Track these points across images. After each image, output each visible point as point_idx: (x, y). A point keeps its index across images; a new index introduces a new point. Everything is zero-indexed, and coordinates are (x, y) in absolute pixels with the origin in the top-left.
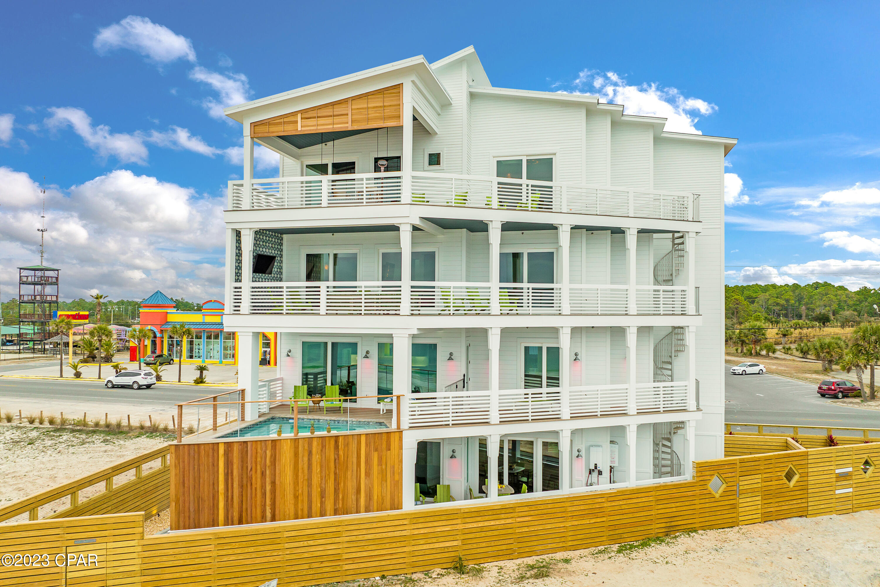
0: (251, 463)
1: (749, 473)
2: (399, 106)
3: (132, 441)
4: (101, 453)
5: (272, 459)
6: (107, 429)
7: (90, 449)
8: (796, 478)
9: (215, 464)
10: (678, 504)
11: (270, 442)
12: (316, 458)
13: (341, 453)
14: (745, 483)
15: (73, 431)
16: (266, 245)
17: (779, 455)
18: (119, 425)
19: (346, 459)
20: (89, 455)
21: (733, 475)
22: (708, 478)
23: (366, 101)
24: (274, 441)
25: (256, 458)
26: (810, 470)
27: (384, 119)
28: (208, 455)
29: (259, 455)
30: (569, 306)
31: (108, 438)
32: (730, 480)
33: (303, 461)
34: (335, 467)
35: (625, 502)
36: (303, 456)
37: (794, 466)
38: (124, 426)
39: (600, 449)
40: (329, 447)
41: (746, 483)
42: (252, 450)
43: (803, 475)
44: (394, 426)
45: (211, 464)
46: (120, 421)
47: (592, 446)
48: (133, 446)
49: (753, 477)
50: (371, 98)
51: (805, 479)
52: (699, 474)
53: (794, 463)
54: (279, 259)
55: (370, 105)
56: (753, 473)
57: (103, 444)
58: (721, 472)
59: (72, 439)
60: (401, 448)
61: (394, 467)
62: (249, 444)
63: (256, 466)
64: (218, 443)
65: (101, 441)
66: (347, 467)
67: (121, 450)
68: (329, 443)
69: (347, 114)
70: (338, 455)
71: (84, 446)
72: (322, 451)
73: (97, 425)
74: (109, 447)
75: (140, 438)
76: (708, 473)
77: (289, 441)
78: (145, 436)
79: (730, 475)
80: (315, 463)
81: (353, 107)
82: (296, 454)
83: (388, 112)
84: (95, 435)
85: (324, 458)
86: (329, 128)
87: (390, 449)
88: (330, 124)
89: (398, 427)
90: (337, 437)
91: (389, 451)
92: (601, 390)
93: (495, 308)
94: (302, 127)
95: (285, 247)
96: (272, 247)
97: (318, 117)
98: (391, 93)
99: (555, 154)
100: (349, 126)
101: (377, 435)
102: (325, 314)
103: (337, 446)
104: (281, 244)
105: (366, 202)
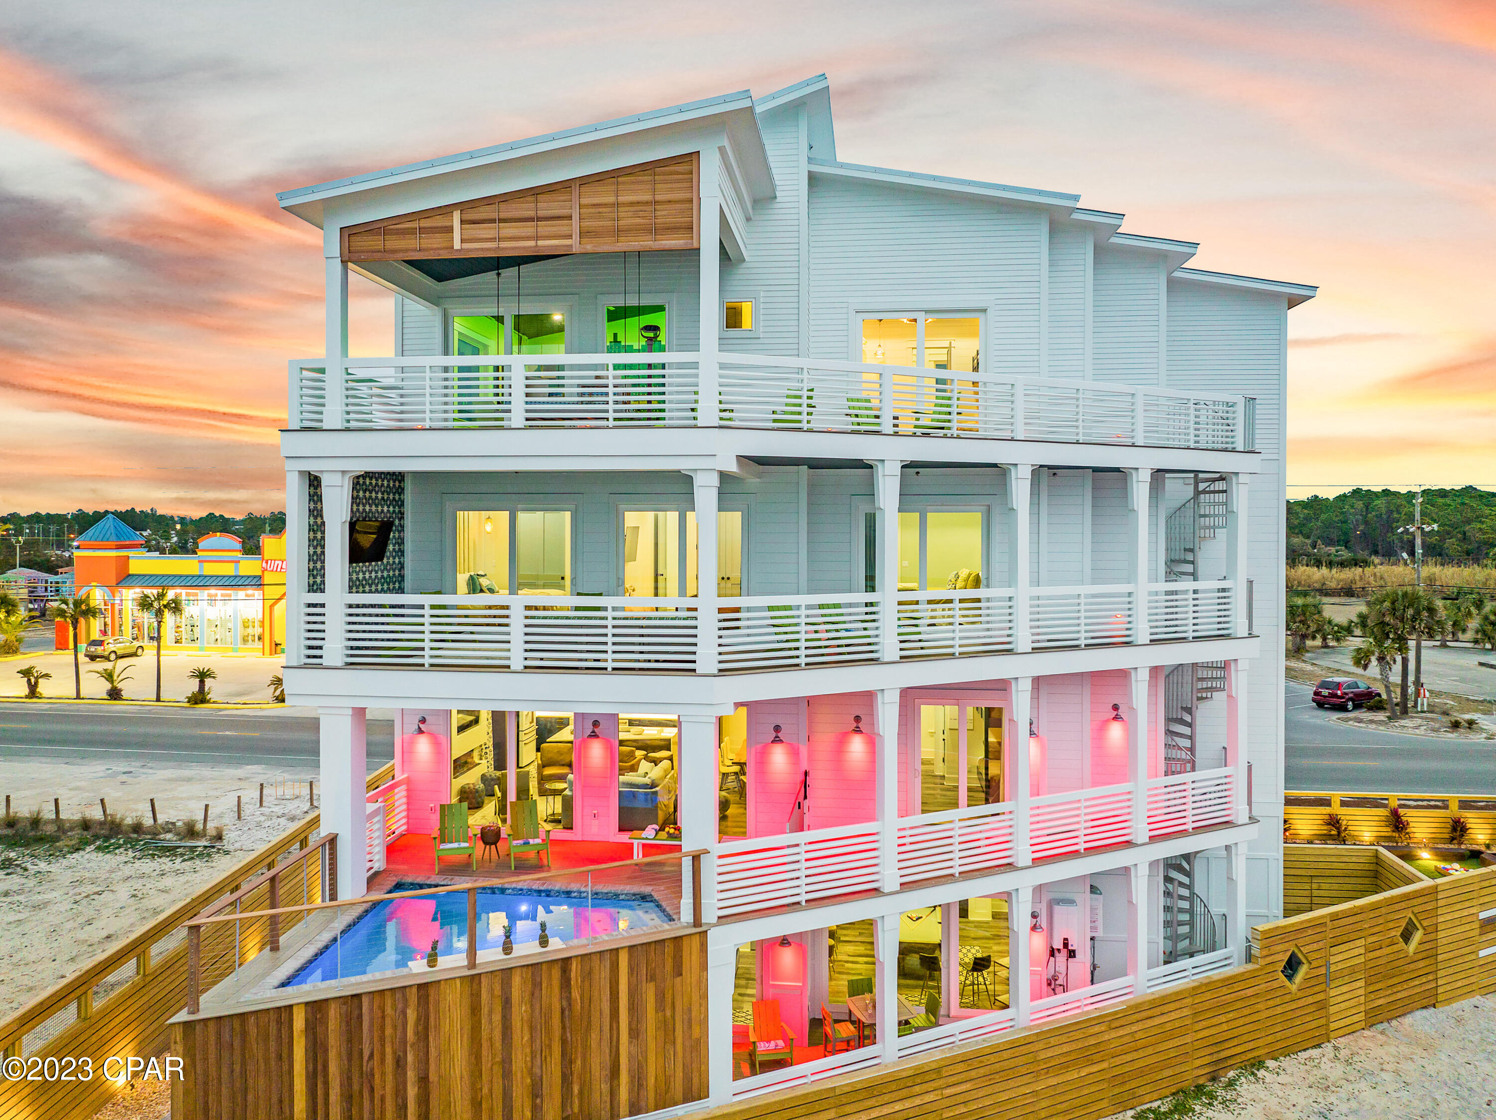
0: (371, 1044)
1: (1345, 939)
2: (690, 204)
5: (420, 1029)
6: (8, 832)
8: (1418, 938)
9: (284, 1054)
10: (1231, 1015)
11: (415, 990)
12: (520, 1011)
13: (576, 994)
16: (370, 497)
17: (1392, 897)
18: (35, 823)
19: (586, 1005)
21: (1319, 945)
22: (1279, 957)
23: (613, 187)
24: (423, 988)
25: (382, 1031)
26: (1440, 920)
27: (656, 230)
28: (267, 1038)
29: (388, 1021)
30: (1029, 633)
31: (13, 855)
32: (1315, 956)
33: (490, 1022)
34: (563, 1028)
35: (1140, 1026)
36: (491, 1012)
37: (1416, 915)
38: (47, 823)
39: (1071, 908)
40: (550, 985)
41: (1339, 957)
42: (371, 1011)
43: (1429, 931)
44: (686, 915)
45: (273, 1056)
47: (1059, 902)
48: (67, 877)
49: (1351, 945)
50: (623, 183)
51: (1433, 936)
52: (1265, 952)
53: (1414, 910)
54: (397, 523)
55: (621, 199)
56: (1351, 937)
58: (1301, 943)
60: (704, 966)
61: (690, 1010)
62: (365, 1000)
63: (383, 1047)
64: (291, 1007)
66: (589, 1022)
67: (41, 889)
68: (550, 976)
69: (570, 217)
70: (569, 999)
72: (533, 994)
74: (15, 882)
75: (81, 853)
76: (1278, 948)
77: (458, 981)
78: (93, 848)
79: (1314, 947)
80: (519, 1024)
81: (584, 201)
82: (475, 1010)
83: (665, 215)
86: (526, 246)
87: (681, 975)
88: (528, 238)
89: (697, 922)
90: (566, 962)
91: (679, 979)
92: (1086, 800)
93: (890, 648)
94: (462, 241)
95: (408, 497)
96: (383, 498)
97: (501, 221)
98: (671, 173)
99: (985, 311)
100: (574, 244)
101: (653, 945)
102: (520, 667)
103: (566, 983)
104: (401, 491)
105: (615, 419)
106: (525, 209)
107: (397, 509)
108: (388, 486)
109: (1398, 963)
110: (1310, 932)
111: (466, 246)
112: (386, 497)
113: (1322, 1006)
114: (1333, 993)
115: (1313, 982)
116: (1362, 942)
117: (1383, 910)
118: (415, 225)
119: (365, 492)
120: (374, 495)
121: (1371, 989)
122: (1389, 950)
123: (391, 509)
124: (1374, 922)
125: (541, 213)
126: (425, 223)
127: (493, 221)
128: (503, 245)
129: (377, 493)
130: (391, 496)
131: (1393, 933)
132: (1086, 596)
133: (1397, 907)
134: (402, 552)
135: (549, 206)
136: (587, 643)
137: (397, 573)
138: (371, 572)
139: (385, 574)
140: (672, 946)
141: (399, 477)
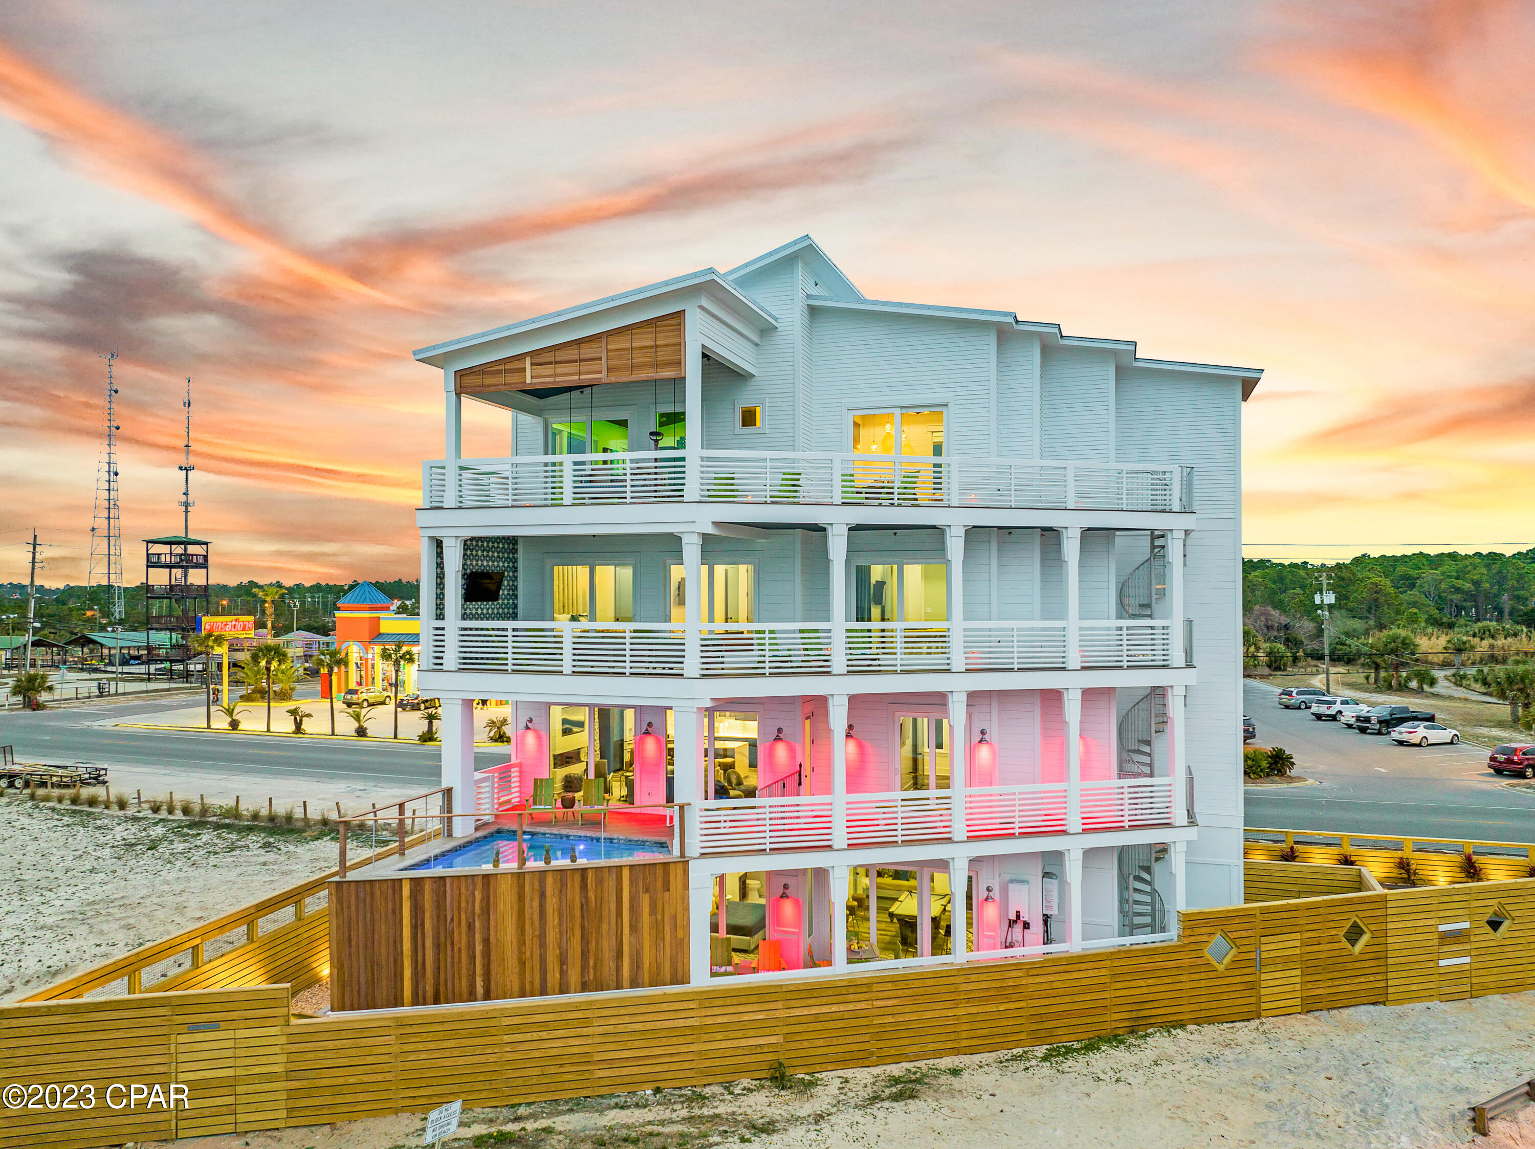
0: (452, 911)
1: (1278, 931)
2: (679, 346)
3: (307, 846)
4: (259, 867)
5: (484, 904)
6: (269, 825)
7: (242, 859)
8: (1365, 939)
9: (397, 911)
10: (1151, 981)
11: (480, 877)
12: (552, 902)
13: (591, 895)
14: (1271, 947)
15: (218, 826)
16: (488, 556)
17: (1332, 900)
18: (289, 818)
19: (599, 903)
20: (239, 870)
21: (1250, 933)
22: (1204, 938)
23: (629, 337)
24: (486, 877)
25: (459, 903)
26: (1390, 926)
27: (657, 365)
28: (386, 898)
29: (463, 898)
30: (963, 656)
31: (272, 840)
32: (1244, 942)
33: (531, 907)
34: (583, 918)
35: (1058, 977)
36: (532, 900)
37: (1360, 919)
38: (297, 820)
39: (1024, 887)
40: (573, 887)
41: (1273, 947)
42: (452, 890)
43: (1377, 934)
44: (676, 852)
45: (390, 911)
46: (291, 812)
47: (1012, 881)
48: (308, 856)
49: (1285, 937)
50: (636, 334)
51: (1382, 940)
52: (1188, 932)
53: (1361, 914)
54: (511, 574)
55: (634, 345)
56: (1285, 930)
57: (262, 851)
58: (1227, 928)
59: (215, 841)
60: (686, 887)
61: (675, 917)
62: (448, 882)
63: (460, 914)
64: (401, 880)
65: (260, 845)
66: (601, 917)
67: (289, 862)
68: (573, 880)
69: (601, 359)
70: (586, 898)
71: (233, 853)
72: (561, 892)
73: (255, 816)
74: (271, 857)
75: (320, 841)
76: (1203, 930)
77: (509, 876)
78: (328, 837)
79: (1244, 934)
80: (551, 911)
81: (610, 347)
82: (521, 897)
83: (663, 355)
84: (251, 834)
85: (564, 904)
86: (573, 379)
87: (669, 890)
88: (572, 374)
89: (683, 854)
90: (584, 871)
91: (667, 893)
92: (1020, 794)
93: (839, 663)
94: (532, 377)
95: (520, 556)
96: (498, 557)
97: (557, 363)
98: (667, 326)
99: (947, 405)
100: (603, 376)
101: (647, 868)
102: (570, 672)
103: (584, 886)
104: (514, 551)
105: (632, 498)
106: (572, 354)
107: (511, 565)
108: (503, 547)
109: (1340, 960)
110: (1237, 920)
111: (534, 381)
112: (501, 555)
113: (1253, 986)
114: (1263, 977)
115: (1242, 964)
116: (1298, 936)
117: (1322, 911)
118: (501, 367)
119: (483, 551)
120: (490, 554)
121: (1309, 978)
122: (1330, 946)
123: (506, 564)
124: (1311, 920)
125: (582, 357)
126: (508, 366)
127: (551, 363)
128: (558, 379)
129: (493, 552)
130: (506, 555)
131: (1334, 932)
132: (1018, 630)
133: (1337, 909)
134: (516, 596)
135: (587, 351)
136: (614, 655)
137: (511, 611)
138: (488, 609)
139: (501, 611)
140: (661, 869)
141: (513, 541)
